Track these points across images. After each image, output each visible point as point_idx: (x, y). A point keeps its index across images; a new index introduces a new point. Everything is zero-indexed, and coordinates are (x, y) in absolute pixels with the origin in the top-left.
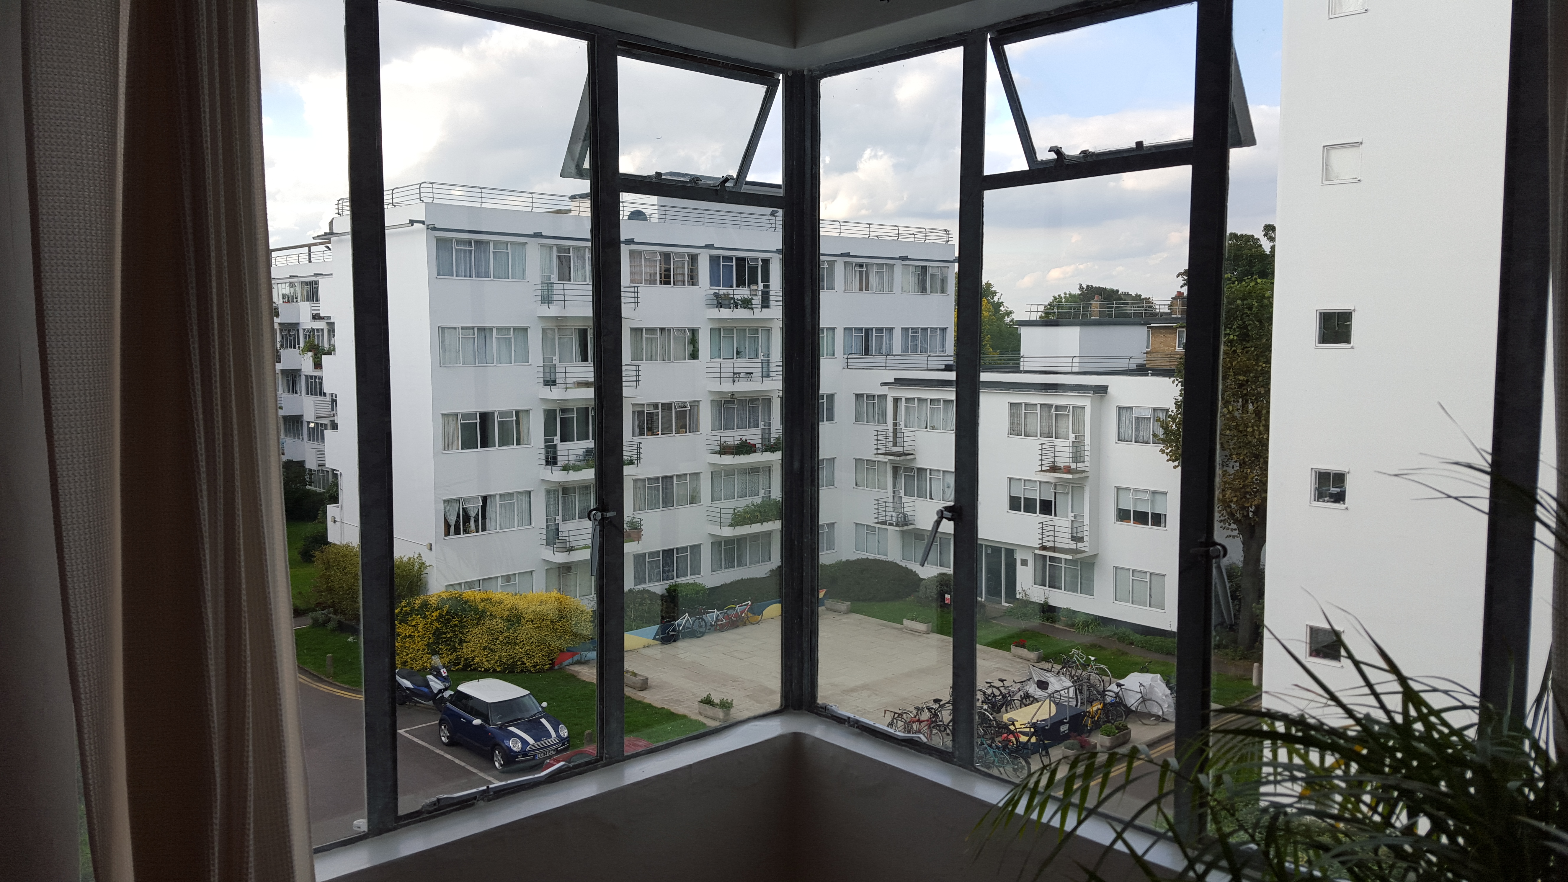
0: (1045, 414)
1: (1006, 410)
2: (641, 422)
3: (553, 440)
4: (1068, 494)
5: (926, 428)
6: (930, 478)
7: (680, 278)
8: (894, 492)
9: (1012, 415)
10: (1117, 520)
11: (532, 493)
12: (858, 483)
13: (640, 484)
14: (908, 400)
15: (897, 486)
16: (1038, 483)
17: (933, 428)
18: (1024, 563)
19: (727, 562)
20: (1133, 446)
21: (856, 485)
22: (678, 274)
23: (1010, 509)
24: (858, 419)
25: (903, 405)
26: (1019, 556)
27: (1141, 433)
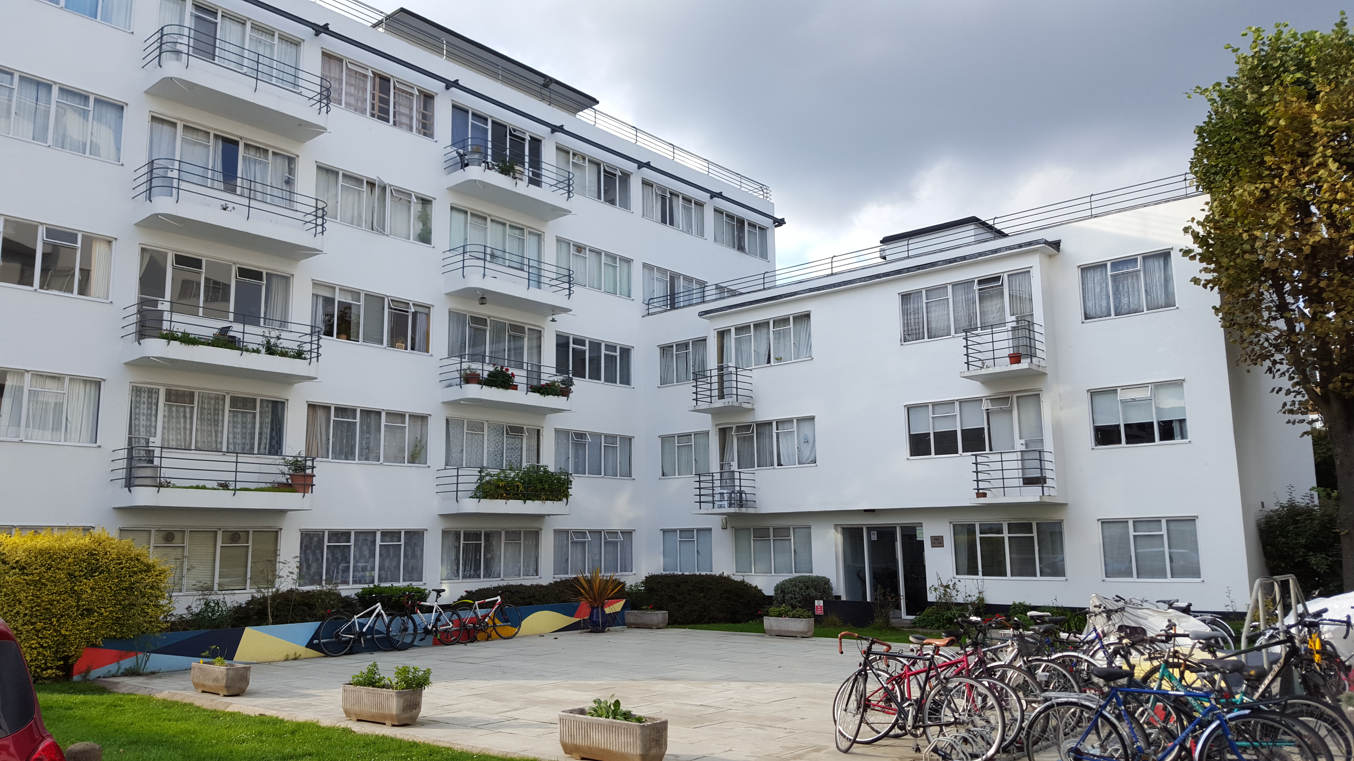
0: (961, 296)
1: (896, 304)
2: (329, 317)
3: (155, 303)
4: (1010, 411)
5: (769, 362)
6: (777, 434)
7: (405, 120)
8: (722, 467)
9: (905, 313)
10: (1096, 445)
11: (102, 383)
12: (666, 471)
13: (320, 414)
14: (740, 329)
15: (727, 457)
16: (957, 404)
17: (778, 359)
18: (937, 542)
19: (468, 568)
20: (1114, 322)
21: (663, 475)
22: (401, 114)
23: (911, 456)
24: (664, 381)
25: (731, 341)
26: (926, 534)
27: (1125, 300)
